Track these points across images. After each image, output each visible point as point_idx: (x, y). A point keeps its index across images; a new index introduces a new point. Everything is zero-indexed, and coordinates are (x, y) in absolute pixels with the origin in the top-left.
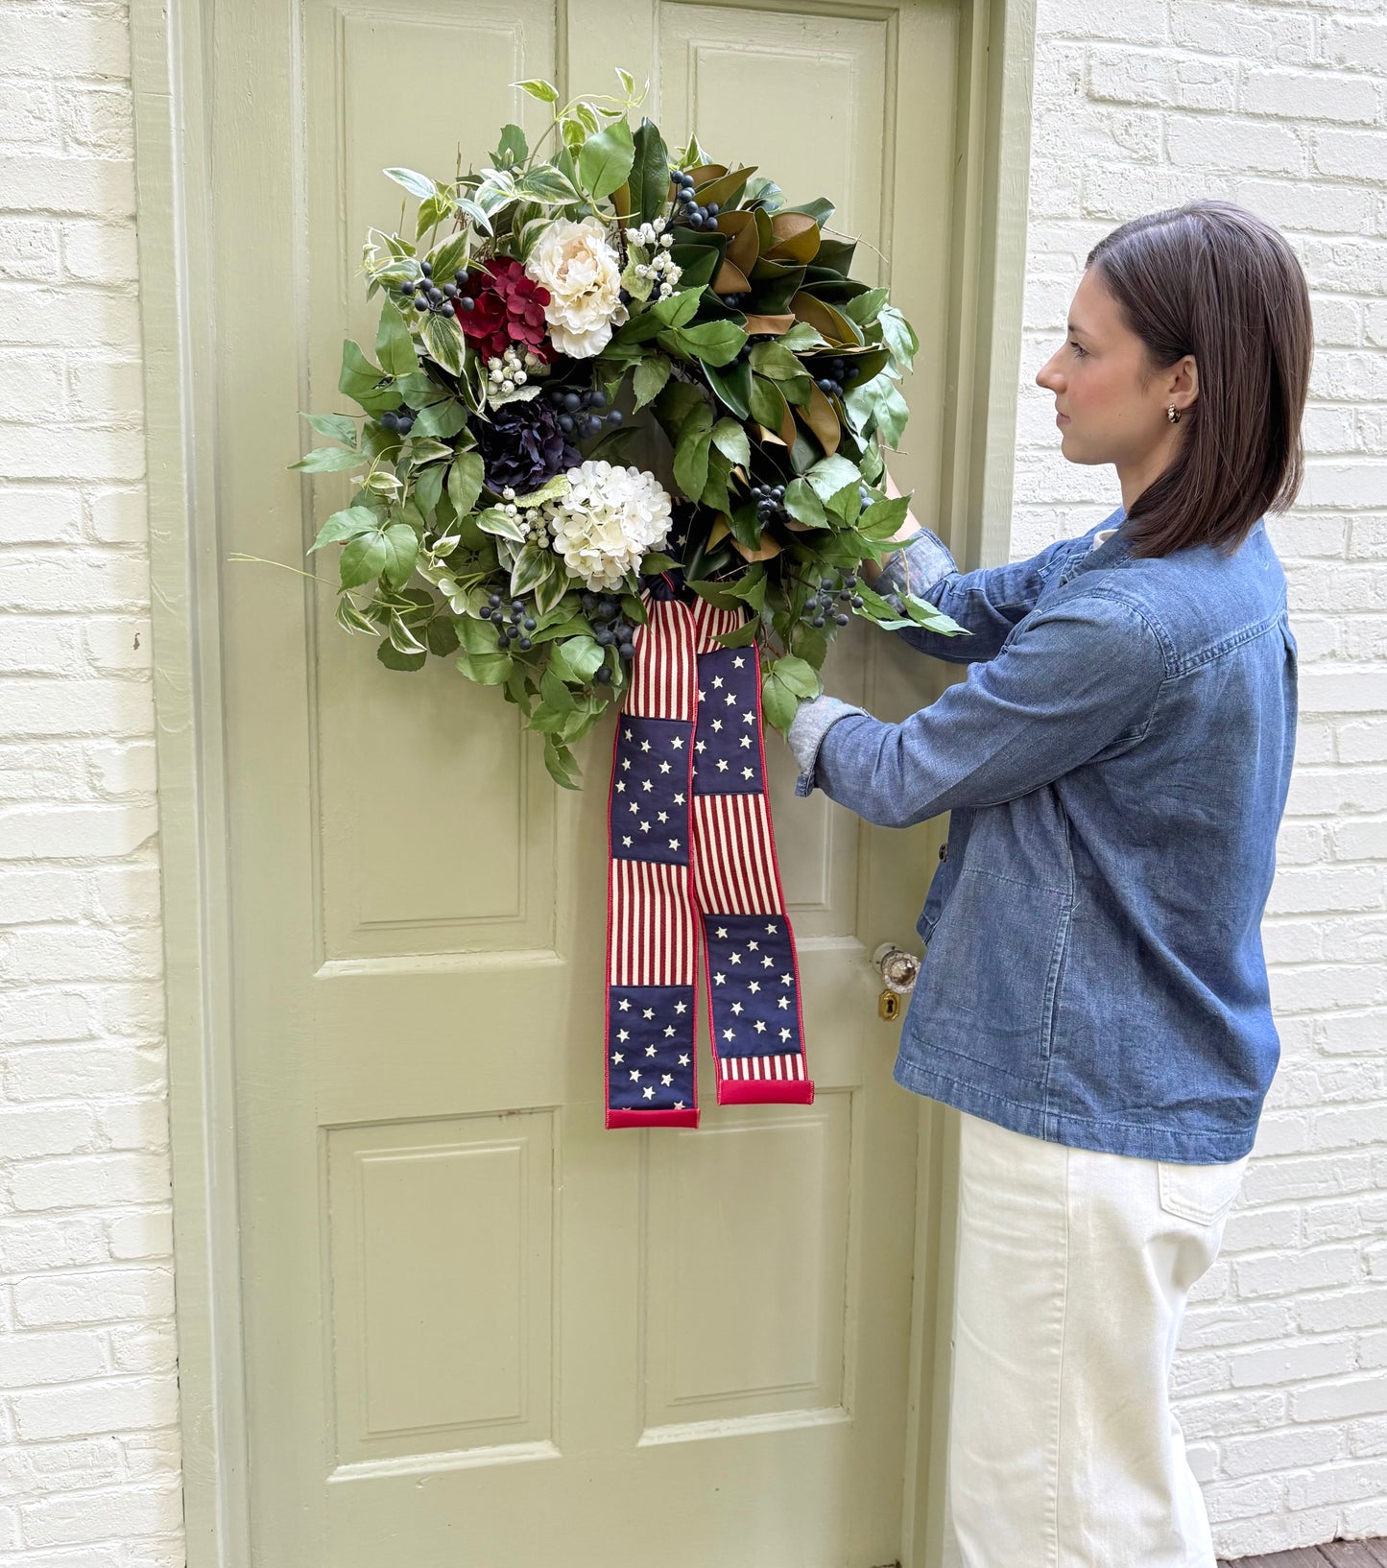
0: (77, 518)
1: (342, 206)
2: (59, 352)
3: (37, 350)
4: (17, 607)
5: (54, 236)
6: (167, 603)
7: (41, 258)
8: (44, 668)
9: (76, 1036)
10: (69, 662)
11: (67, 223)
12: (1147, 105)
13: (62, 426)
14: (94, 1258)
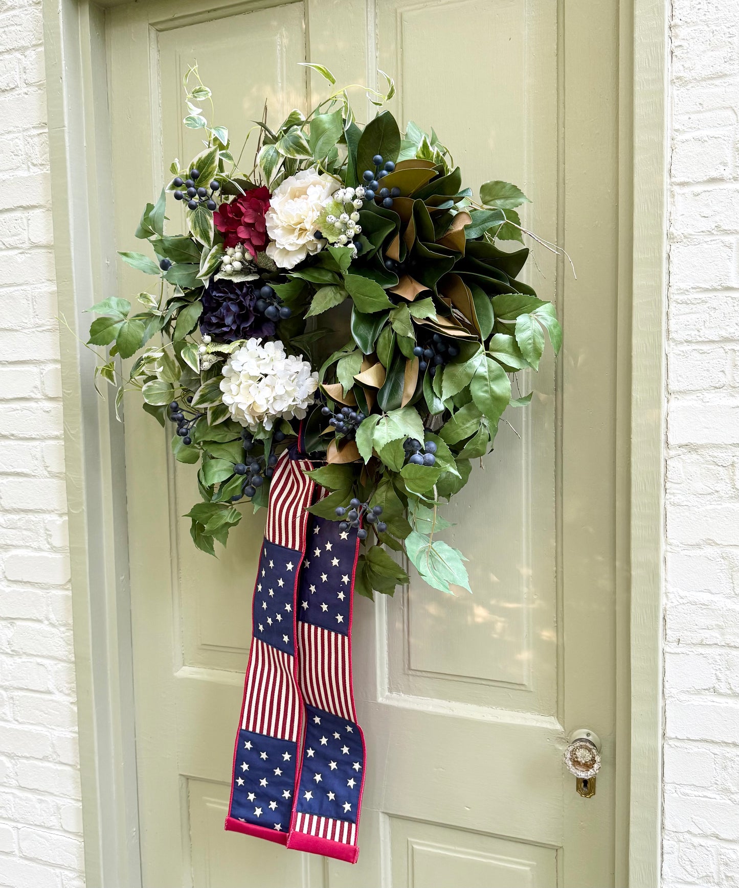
0: (38, 383)
2: (28, 288)
3: (19, 288)
4: (13, 435)
5: (25, 221)
7: (19, 234)
8: (25, 471)
9: (42, 690)
10: (36, 468)
11: (31, 212)
13: (30, 330)
14: (54, 826)
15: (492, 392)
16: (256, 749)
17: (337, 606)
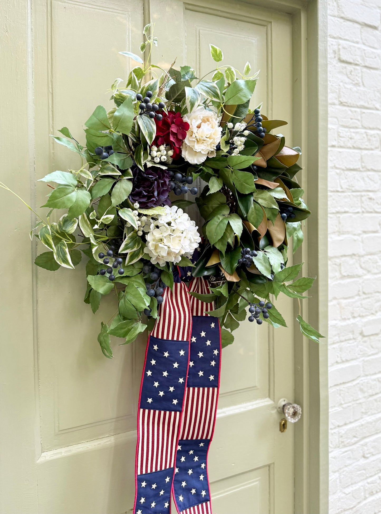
12: (356, 65)
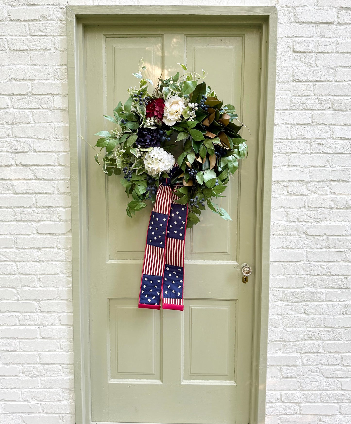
0: (56, 159)
1: (114, 90)
2: (53, 124)
3: (48, 124)
4: (43, 179)
5: (52, 99)
6: (74, 178)
7: (49, 104)
8: (49, 192)
9: (54, 273)
10: (54, 191)
11: (55, 96)
12: (310, 52)
13: (53, 140)
14: (57, 324)
15: (233, 165)
16: (149, 280)
17: (179, 231)
